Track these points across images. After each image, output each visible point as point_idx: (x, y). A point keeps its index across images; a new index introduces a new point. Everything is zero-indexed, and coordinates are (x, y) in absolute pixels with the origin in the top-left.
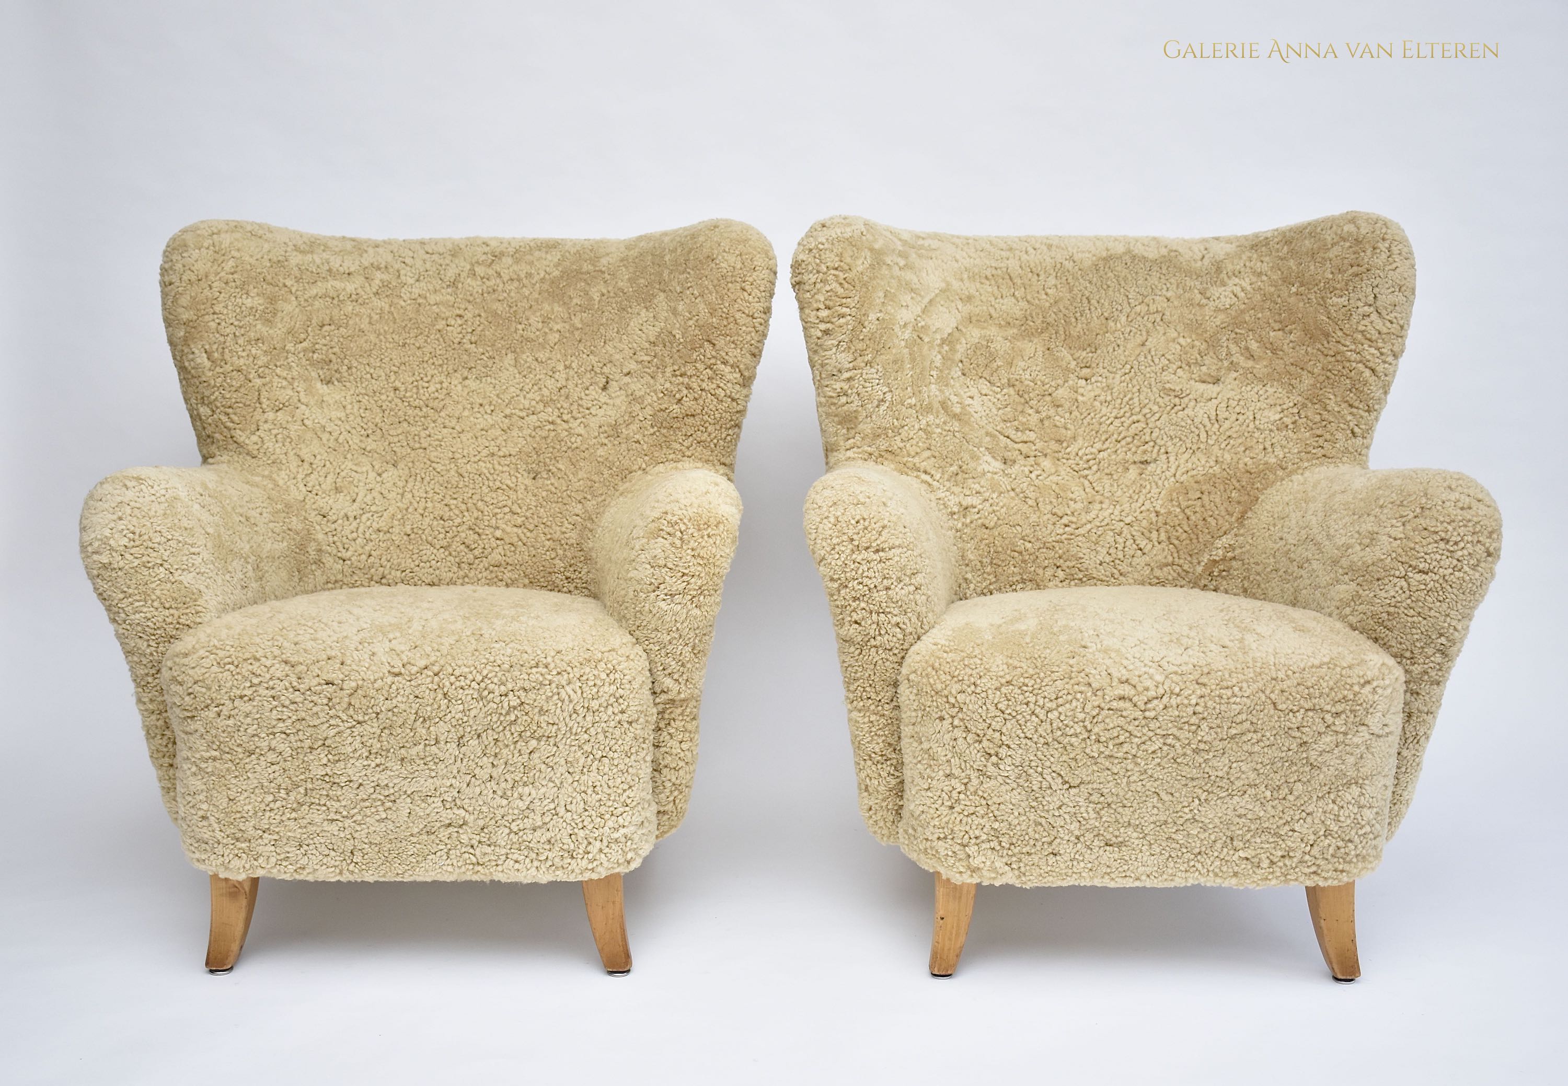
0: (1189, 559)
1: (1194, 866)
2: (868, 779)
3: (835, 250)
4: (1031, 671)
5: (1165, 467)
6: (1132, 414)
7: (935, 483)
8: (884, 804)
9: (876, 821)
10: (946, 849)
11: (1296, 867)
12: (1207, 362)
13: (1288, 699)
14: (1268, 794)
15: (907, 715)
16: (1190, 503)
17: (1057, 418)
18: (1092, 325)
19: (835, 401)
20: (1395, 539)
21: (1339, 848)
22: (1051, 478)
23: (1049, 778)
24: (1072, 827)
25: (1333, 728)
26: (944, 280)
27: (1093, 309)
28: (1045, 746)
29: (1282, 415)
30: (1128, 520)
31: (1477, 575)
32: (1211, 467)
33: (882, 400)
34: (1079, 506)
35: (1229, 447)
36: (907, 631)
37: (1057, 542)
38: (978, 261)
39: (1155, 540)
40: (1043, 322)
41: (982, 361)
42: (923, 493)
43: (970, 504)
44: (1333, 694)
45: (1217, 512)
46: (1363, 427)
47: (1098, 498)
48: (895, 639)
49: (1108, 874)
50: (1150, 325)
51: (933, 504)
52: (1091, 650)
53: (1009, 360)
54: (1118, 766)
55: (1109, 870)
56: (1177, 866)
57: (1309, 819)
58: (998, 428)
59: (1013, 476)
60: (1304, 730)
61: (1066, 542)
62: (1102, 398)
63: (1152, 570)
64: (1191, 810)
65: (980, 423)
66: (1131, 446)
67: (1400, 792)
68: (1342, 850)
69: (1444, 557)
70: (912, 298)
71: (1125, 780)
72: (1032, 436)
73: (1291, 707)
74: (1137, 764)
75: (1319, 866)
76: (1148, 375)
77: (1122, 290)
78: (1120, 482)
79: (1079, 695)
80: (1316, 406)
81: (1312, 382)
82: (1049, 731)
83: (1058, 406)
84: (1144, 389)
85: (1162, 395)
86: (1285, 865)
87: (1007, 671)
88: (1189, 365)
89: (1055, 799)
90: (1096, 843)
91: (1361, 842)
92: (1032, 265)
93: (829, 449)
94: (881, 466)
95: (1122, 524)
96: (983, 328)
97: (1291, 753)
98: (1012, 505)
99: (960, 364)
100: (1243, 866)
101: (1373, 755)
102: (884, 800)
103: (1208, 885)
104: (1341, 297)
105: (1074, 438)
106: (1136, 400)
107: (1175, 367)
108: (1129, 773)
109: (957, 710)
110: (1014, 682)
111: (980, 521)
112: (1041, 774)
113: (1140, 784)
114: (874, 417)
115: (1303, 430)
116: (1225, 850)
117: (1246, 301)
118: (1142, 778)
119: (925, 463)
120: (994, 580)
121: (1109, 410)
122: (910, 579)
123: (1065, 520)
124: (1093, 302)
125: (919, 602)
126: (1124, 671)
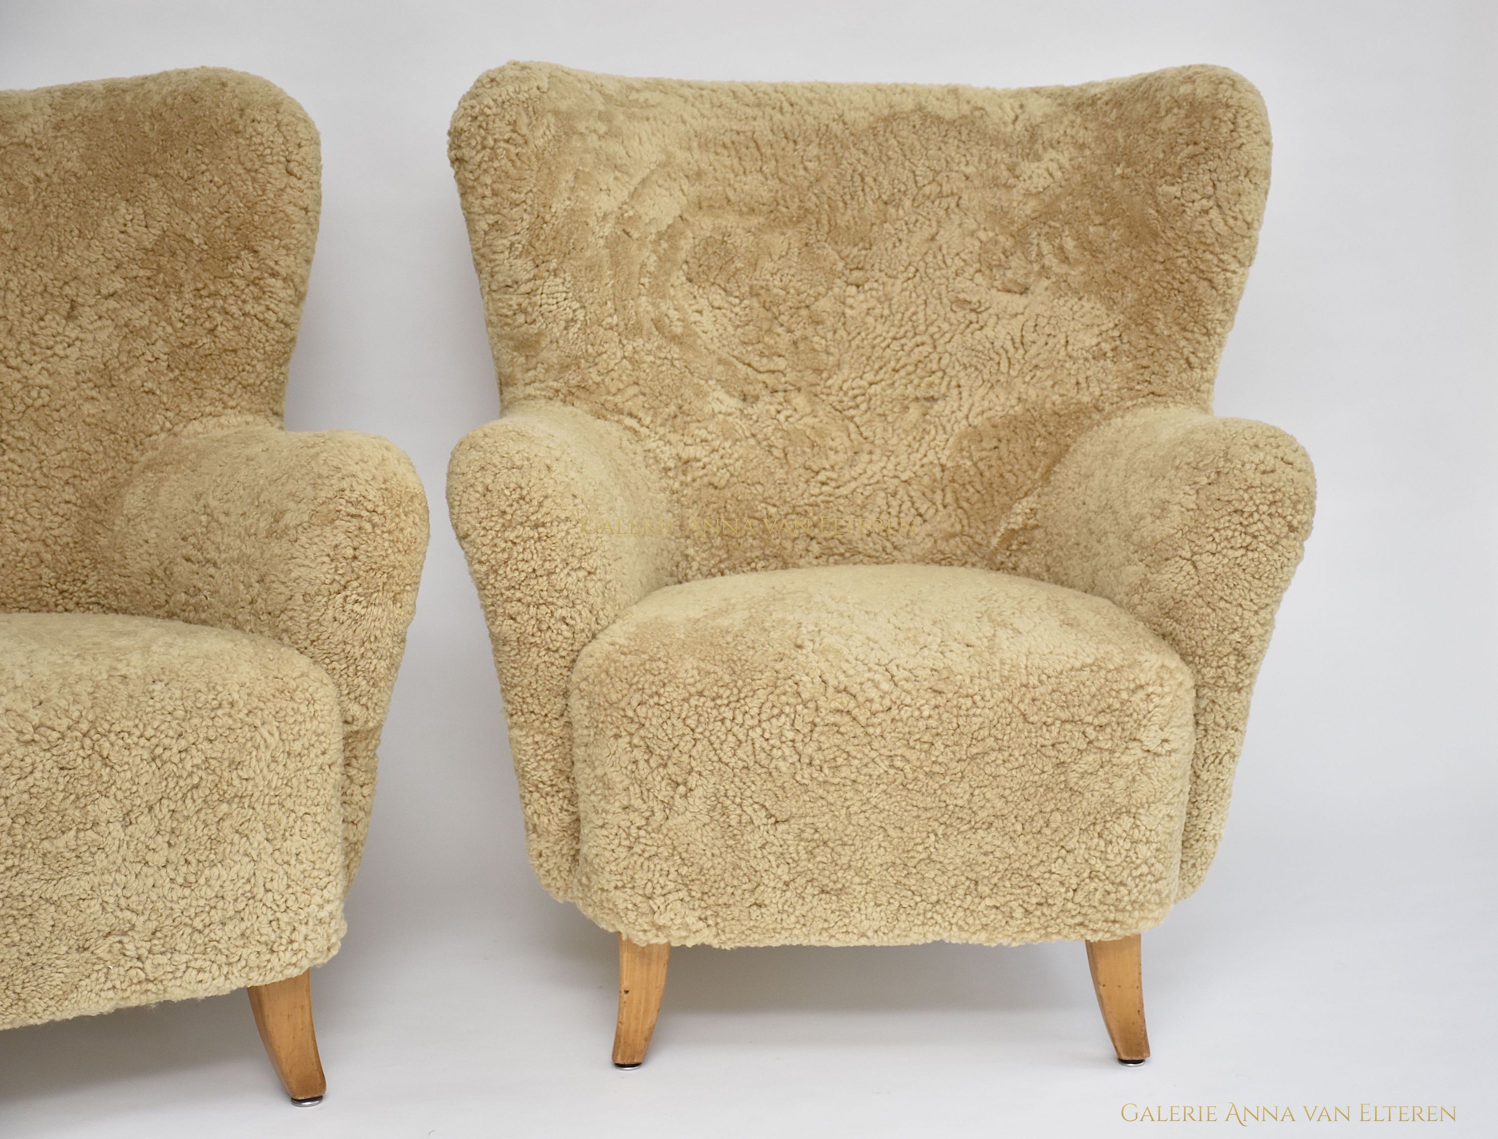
0: (982, 527)
1: (932, 918)
2: (535, 816)
3: (507, 117)
4: (727, 679)
5: (956, 405)
6: (915, 334)
7: (643, 430)
8: (557, 848)
9: (548, 871)
10: (626, 900)
11: (1058, 917)
12: (1013, 264)
13: (1040, 709)
14: (1019, 827)
15: (581, 733)
16: (984, 454)
17: (816, 339)
18: (866, 211)
19: (509, 321)
20: (1188, 510)
21: (1109, 893)
22: (805, 420)
23: (749, 810)
24: (779, 871)
25: (1096, 744)
26: (664, 150)
27: (867, 190)
28: (745, 771)
29: (1100, 339)
30: (905, 477)
31: (1276, 556)
32: (1013, 407)
33: (572, 320)
34: (842, 457)
35: (1035, 380)
36: (578, 628)
37: (811, 505)
38: (713, 122)
39: (939, 503)
40: (800, 208)
41: (715, 261)
42: (625, 443)
43: (692, 456)
44: (1096, 702)
45: (1017, 467)
46: (1201, 355)
47: (867, 447)
48: (560, 638)
49: (826, 930)
50: (942, 213)
51: (639, 458)
52: (804, 651)
53: (753, 261)
54: (835, 795)
55: (826, 925)
56: (911, 919)
57: (1070, 859)
58: (736, 353)
59: (754, 418)
60: (1060, 747)
61: (822, 505)
62: (877, 311)
63: (935, 541)
64: (926, 848)
65: (711, 347)
66: (913, 376)
67: (1202, 826)
68: (1113, 896)
69: (1237, 534)
70: (616, 178)
71: (843, 811)
72: (781, 363)
73: (1044, 719)
74: (857, 791)
75: (1085, 915)
76: (937, 281)
77: (907, 163)
78: (897, 426)
79: (787, 709)
80: (1142, 328)
81: (1136, 296)
82: (749, 753)
83: (818, 323)
84: (931, 300)
85: (954, 308)
86: (1043, 914)
87: (698, 678)
88: (990, 268)
89: (757, 837)
90: (810, 890)
91: (1137, 886)
92: (788, 128)
93: (504, 383)
94: (570, 408)
95: (896, 481)
96: (718, 217)
97: (1045, 776)
98: (751, 456)
99: (685, 267)
100: (993, 917)
101: (1150, 778)
102: (556, 843)
103: (954, 941)
104: (1173, 184)
105: (839, 365)
106: (921, 315)
107: (972, 271)
108: (848, 803)
109: (637, 726)
110: (706, 693)
111: (706, 480)
112: (740, 805)
113: (862, 816)
114: (561, 342)
115: (1124, 359)
116: (969, 898)
117: (1063, 183)
118: (864, 808)
119: (630, 403)
120: (725, 556)
121: (886, 328)
122: (580, 560)
123: (822, 477)
124: (869, 180)
125: (592, 591)
126: (842, 677)
